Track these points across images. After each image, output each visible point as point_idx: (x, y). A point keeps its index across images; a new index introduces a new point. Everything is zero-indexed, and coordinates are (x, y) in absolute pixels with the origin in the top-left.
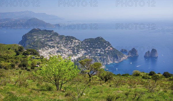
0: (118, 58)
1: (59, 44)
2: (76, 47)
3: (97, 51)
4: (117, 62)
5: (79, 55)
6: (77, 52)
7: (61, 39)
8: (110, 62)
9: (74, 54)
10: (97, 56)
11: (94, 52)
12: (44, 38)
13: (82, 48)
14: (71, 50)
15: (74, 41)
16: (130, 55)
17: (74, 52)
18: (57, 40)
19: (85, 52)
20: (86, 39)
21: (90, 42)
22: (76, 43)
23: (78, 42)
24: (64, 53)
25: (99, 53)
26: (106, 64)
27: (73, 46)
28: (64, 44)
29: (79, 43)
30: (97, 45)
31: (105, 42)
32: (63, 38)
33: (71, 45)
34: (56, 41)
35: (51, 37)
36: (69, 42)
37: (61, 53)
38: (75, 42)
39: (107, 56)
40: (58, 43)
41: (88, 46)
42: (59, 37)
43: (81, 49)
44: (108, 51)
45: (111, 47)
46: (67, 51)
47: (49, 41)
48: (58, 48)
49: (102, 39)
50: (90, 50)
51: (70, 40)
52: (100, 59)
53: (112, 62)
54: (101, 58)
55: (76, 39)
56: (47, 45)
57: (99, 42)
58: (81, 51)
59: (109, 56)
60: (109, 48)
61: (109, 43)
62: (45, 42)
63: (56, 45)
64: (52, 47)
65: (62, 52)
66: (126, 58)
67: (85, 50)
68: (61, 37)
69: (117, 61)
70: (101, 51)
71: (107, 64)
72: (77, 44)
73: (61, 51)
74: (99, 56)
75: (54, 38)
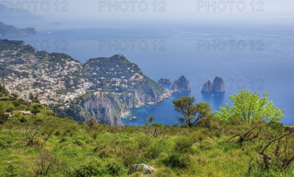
0: (154, 96)
1: (36, 69)
2: (73, 75)
3: (114, 82)
4: (153, 103)
5: (78, 90)
6: (74, 85)
7: (41, 59)
8: (140, 104)
9: (69, 89)
10: (113, 93)
11: (108, 85)
12: (4, 56)
13: (84, 77)
14: (62, 80)
15: (68, 63)
16: (176, 90)
17: (68, 86)
18: (33, 61)
19: (91, 84)
20: (91, 60)
21: (99, 65)
22: (72, 67)
23: (77, 65)
24: (48, 87)
25: (117, 87)
26: (131, 107)
27: (65, 72)
28: (47, 69)
29: (79, 67)
30: (113, 72)
31: (130, 65)
32: (44, 56)
33: (62, 70)
34: (30, 63)
35: (18, 55)
36: (58, 66)
37: (42, 88)
38: (70, 64)
39: (134, 92)
40: (35, 67)
41: (97, 72)
42: (36, 55)
43: (83, 80)
44: (134, 81)
45: (141, 74)
46: (55, 82)
47: (15, 63)
48: (35, 77)
49: (123, 58)
50: (100, 80)
51: (59, 61)
52: (121, 97)
53: (143, 104)
54: (122, 95)
55: (72, 59)
56: (11, 71)
57: (118, 64)
58: (83, 83)
59: (138, 92)
60: (137, 77)
61: (136, 66)
62: (6, 66)
63: (30, 71)
64: (23, 75)
65: (45, 86)
66: (169, 94)
67: (90, 80)
68: (41, 55)
69: (152, 101)
70: (121, 83)
71: (133, 108)
72: (75, 69)
73: (42, 83)
74: (119, 92)
75: (25, 57)
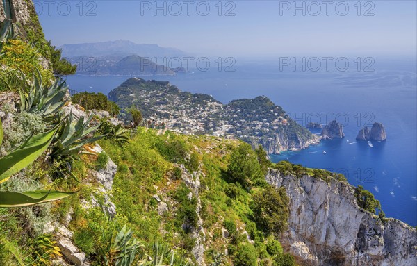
0: (298, 142)
1: (178, 110)
2: (213, 116)
3: (255, 125)
4: (296, 149)
5: (216, 132)
6: (213, 127)
7: (183, 100)
8: (282, 149)
9: (207, 131)
10: (253, 137)
11: (248, 128)
12: (151, 97)
13: (224, 119)
14: (202, 122)
15: (209, 104)
16: (325, 136)
17: (207, 128)
18: (175, 102)
19: (231, 127)
20: (234, 101)
21: (240, 107)
22: (213, 109)
23: (218, 106)
24: (187, 128)
25: (258, 131)
26: (272, 152)
27: (206, 114)
28: (188, 110)
29: (220, 109)
30: (255, 114)
31: (273, 107)
32: (187, 97)
33: (202, 112)
34: (173, 104)
35: (163, 96)
36: (199, 107)
37: (182, 129)
38: (211, 106)
39: (275, 136)
40: (177, 109)
41: (237, 114)
42: (180, 96)
43: (222, 122)
44: (277, 125)
45: (285, 117)
46: (195, 124)
47: (158, 104)
48: (175, 118)
49: (266, 100)
50: (240, 123)
51: (200, 102)
52: (261, 142)
53: (285, 149)
54: (262, 139)
55: (214, 101)
56: (154, 112)
57: (261, 106)
58: (222, 125)
59: (280, 137)
60: (280, 120)
61: (280, 109)
62: (150, 106)
63: (171, 112)
64: (164, 116)
65: (184, 127)
66: (317, 141)
67: (230, 123)
68: (184, 96)
69: (296, 147)
70: (262, 127)
71: (274, 153)
72: (215, 111)
73: (182, 124)
74: (259, 135)
75: (169, 97)
